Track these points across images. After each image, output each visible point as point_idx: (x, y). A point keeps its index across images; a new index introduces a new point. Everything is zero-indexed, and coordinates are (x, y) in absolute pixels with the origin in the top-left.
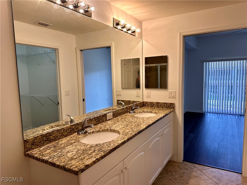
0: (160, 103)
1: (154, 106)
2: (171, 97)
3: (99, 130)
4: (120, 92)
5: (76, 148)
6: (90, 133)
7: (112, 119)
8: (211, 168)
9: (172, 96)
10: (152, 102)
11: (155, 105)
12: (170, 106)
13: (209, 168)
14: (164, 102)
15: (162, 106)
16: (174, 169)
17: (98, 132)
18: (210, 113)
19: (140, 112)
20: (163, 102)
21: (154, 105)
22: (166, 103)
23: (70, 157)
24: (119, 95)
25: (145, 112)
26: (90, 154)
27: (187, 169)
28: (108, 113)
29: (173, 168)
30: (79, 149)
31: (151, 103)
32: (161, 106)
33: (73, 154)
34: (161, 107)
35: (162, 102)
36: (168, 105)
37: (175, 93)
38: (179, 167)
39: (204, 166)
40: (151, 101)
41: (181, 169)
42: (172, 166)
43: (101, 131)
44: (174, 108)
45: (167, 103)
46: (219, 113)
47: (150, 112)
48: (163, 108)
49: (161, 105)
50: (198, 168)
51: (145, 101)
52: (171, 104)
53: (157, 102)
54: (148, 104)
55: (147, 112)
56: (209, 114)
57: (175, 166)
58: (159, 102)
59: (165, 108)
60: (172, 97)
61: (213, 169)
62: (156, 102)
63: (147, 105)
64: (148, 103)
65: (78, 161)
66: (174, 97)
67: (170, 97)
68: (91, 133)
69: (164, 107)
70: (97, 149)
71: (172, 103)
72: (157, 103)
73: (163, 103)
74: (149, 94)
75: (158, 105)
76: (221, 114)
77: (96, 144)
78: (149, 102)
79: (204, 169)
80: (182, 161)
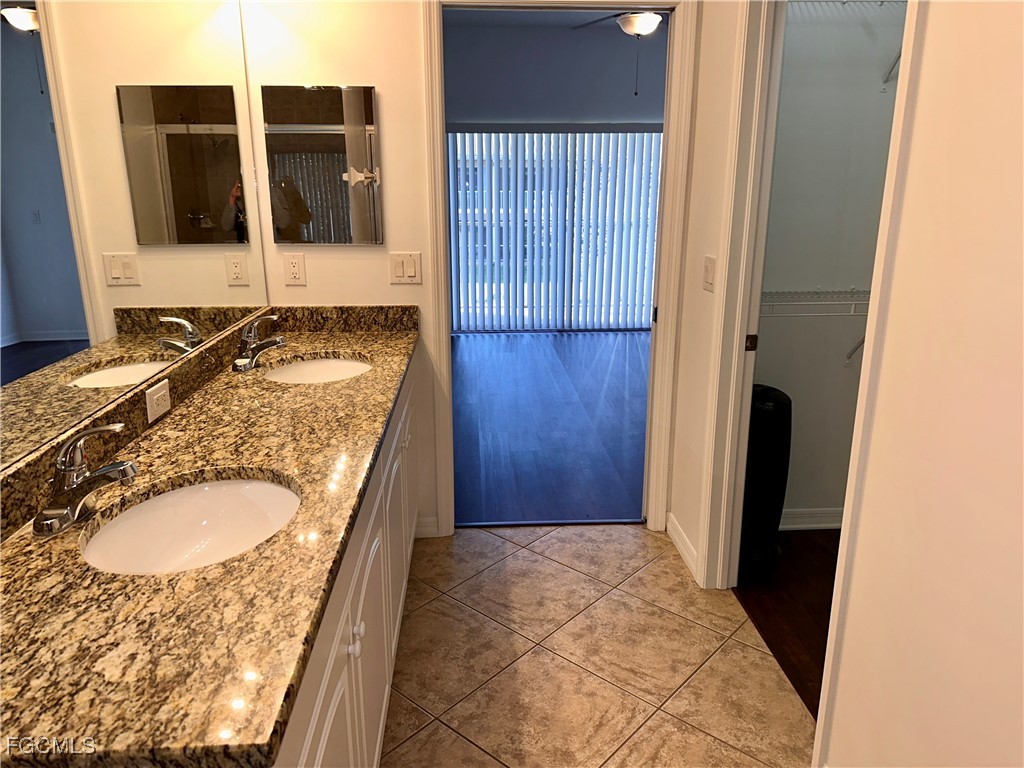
0: (357, 310)
1: (329, 324)
2: (403, 280)
3: (154, 486)
4: (126, 266)
5: (120, 618)
6: (112, 511)
7: (169, 413)
8: (553, 528)
9: (406, 276)
10: (317, 309)
11: (330, 322)
12: (401, 320)
13: (548, 528)
14: (375, 305)
15: (365, 323)
16: (437, 570)
17: (146, 496)
18: (468, 332)
19: (282, 359)
20: (371, 305)
21: (326, 319)
22: (382, 308)
23: (131, 677)
24: (120, 282)
25: (303, 359)
26: (241, 629)
27: (482, 555)
28: (150, 386)
29: (434, 566)
30: (142, 617)
31: (313, 312)
32: (359, 323)
33: (133, 657)
34: (362, 328)
35: (364, 305)
36: (390, 316)
37: (418, 262)
38: (450, 555)
39: (532, 529)
40: (310, 305)
41: (461, 560)
42: (426, 559)
43: (163, 486)
44: (416, 326)
45: (389, 308)
46: (495, 332)
47: (327, 353)
48: (369, 329)
49: (363, 320)
50: (514, 541)
51: (279, 305)
52: (405, 309)
53: (341, 308)
54: (295, 318)
55: (315, 356)
56: (462, 336)
57: (437, 555)
58: (350, 305)
59: (377, 330)
60: (409, 280)
61: (560, 529)
62: (335, 308)
63: (291, 322)
64: (299, 316)
65: (211, 687)
66: (414, 280)
67: (397, 280)
68: (115, 511)
69: (374, 327)
70: (252, 590)
71: (410, 304)
72: (342, 310)
73: (371, 309)
74: (296, 270)
75: (345, 321)
76: (503, 331)
77: (224, 565)
78: (303, 308)
79: (535, 538)
80: (452, 530)
